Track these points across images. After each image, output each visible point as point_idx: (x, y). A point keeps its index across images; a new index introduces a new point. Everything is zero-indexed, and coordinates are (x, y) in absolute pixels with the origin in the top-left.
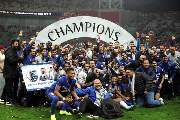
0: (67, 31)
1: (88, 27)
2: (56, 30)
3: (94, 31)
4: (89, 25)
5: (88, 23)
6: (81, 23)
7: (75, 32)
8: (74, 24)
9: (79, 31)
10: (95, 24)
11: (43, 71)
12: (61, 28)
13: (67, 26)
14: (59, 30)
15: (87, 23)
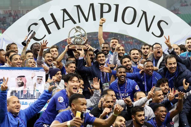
0: (64, 21)
1: (104, 11)
2: (43, 19)
3: (116, 20)
4: (106, 8)
5: (104, 5)
6: (92, 5)
7: (80, 22)
8: (78, 7)
9: (87, 20)
10: (117, 6)
11: (21, 81)
12: (52, 15)
13: (65, 11)
14: (49, 20)
15: (102, 5)
